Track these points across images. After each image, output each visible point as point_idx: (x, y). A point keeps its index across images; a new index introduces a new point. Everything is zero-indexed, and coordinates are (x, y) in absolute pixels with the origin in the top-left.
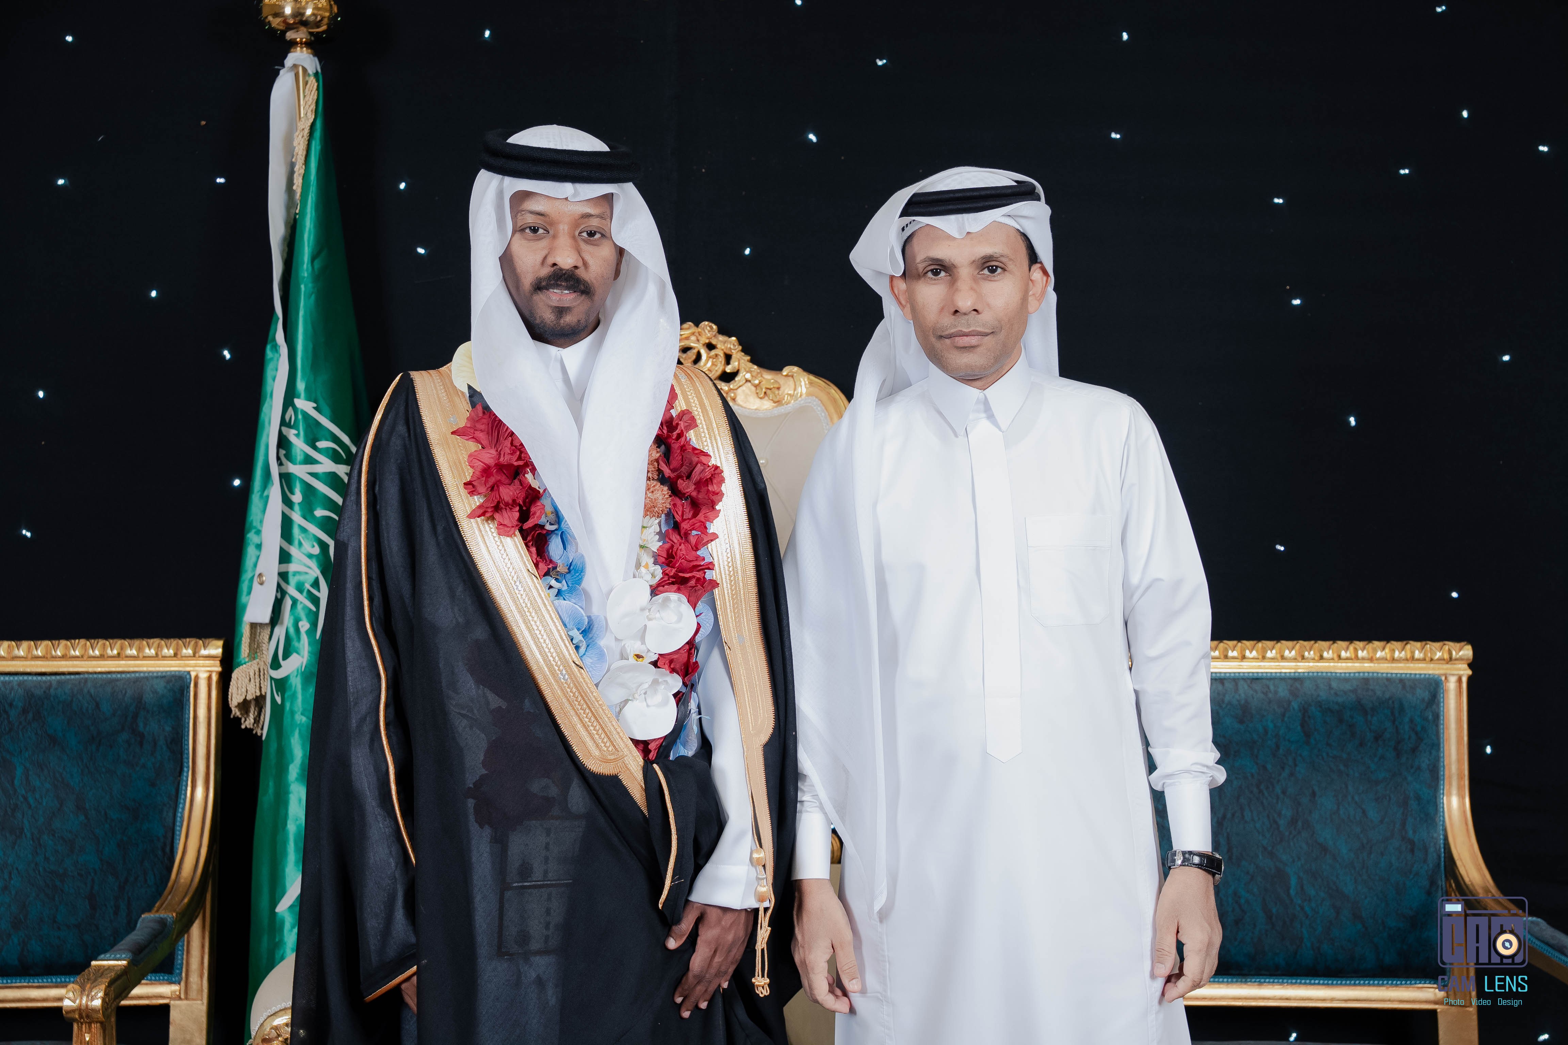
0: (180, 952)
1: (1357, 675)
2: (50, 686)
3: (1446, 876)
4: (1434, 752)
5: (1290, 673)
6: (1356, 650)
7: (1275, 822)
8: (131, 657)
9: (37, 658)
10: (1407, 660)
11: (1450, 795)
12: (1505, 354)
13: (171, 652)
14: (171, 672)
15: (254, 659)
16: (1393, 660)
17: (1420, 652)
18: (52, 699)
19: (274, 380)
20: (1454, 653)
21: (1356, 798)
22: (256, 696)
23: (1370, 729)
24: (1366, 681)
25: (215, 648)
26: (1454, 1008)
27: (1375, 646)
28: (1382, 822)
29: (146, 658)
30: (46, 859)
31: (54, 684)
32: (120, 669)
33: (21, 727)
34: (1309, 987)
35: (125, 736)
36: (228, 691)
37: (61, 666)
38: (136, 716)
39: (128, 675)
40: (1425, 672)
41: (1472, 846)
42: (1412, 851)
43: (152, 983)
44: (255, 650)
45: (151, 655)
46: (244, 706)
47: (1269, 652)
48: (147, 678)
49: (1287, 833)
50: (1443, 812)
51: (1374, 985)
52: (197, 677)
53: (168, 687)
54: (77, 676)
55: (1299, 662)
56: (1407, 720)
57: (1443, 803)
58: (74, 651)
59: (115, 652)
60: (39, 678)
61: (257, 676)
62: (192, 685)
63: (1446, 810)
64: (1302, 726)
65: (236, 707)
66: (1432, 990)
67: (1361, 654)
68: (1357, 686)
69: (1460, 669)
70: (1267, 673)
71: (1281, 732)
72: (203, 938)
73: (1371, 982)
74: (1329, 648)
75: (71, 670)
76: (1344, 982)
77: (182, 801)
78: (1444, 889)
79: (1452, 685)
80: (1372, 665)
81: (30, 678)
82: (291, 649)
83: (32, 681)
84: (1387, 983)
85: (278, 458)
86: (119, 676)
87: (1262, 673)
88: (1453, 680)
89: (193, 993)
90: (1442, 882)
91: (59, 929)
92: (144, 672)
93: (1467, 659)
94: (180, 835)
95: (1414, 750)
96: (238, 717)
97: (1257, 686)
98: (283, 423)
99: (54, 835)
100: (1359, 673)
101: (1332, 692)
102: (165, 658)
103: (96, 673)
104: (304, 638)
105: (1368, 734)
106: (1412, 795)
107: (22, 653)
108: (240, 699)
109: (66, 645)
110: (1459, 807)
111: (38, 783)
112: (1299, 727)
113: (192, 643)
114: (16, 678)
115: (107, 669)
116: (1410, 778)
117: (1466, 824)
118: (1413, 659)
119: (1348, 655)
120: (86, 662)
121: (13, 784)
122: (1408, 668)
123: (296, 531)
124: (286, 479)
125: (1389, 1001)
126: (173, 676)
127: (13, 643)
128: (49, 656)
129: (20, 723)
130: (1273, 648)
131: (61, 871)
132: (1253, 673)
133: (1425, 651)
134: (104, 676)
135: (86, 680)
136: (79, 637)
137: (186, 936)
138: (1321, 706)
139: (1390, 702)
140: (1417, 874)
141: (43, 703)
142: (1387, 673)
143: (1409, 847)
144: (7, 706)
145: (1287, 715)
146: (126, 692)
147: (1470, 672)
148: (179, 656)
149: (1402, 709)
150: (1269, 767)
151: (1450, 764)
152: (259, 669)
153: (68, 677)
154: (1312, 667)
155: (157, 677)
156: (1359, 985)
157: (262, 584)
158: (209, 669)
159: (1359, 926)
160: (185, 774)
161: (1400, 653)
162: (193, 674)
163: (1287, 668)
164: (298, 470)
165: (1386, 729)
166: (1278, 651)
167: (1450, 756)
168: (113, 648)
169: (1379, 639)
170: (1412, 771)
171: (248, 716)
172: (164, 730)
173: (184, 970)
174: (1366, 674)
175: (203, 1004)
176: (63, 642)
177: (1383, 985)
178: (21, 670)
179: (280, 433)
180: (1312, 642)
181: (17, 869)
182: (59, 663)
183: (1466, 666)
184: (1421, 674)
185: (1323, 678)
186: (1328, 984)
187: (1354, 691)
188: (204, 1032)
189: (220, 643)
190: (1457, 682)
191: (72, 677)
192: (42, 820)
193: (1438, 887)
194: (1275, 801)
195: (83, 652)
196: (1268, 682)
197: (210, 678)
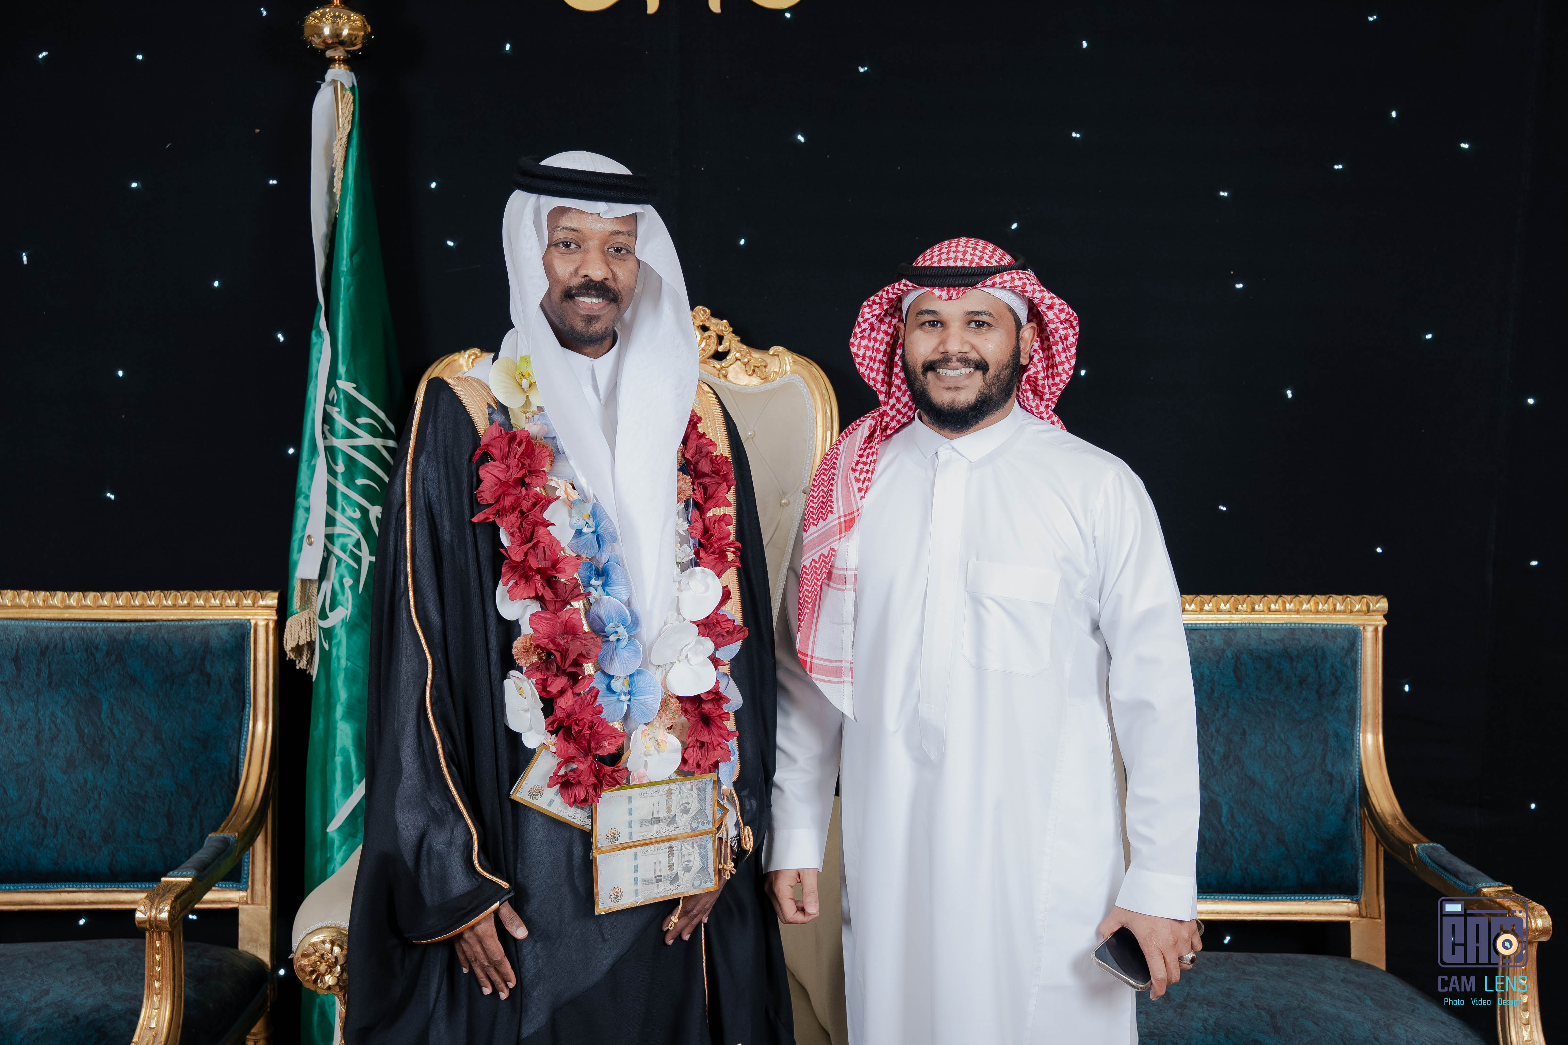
0: (246, 864)
1: (1285, 625)
2: (130, 632)
3: (1360, 804)
4: (1352, 695)
5: (1225, 624)
6: (1284, 603)
7: (1209, 757)
8: (199, 606)
9: (119, 607)
10: (1329, 612)
11: (1365, 732)
12: (1427, 334)
13: (234, 602)
14: (234, 620)
15: (305, 609)
16: (1317, 612)
17: (1341, 605)
18: (131, 643)
19: (319, 363)
20: (1371, 605)
21: (1282, 736)
22: (308, 642)
23: (1295, 674)
24: (1292, 631)
25: (272, 599)
26: (1364, 919)
27: (1301, 599)
28: (1304, 757)
29: (212, 607)
30: (130, 782)
31: (133, 630)
32: (189, 617)
33: (105, 668)
34: (1237, 902)
35: (194, 676)
36: (283, 637)
37: (140, 614)
38: (203, 659)
39: (197, 623)
40: (1345, 623)
41: (1384, 777)
42: (1331, 783)
43: (223, 889)
44: (306, 601)
45: (216, 605)
46: (298, 649)
47: (1206, 605)
48: (213, 625)
49: (1220, 768)
50: (1359, 747)
51: (1295, 900)
52: (256, 625)
53: (231, 633)
54: (153, 623)
55: (1233, 614)
56: (1328, 666)
57: (1359, 739)
58: (150, 601)
59: (185, 602)
60: (121, 625)
61: (307, 624)
62: (252, 632)
63: (1361, 745)
64: (1235, 672)
65: (290, 651)
66: (1346, 904)
67: (1288, 606)
68: (1285, 635)
69: (1376, 620)
70: (1204, 624)
71: (1216, 677)
72: (266, 852)
73: (1293, 898)
74: (1260, 602)
75: (148, 617)
76: (1268, 898)
77: (245, 733)
78: (1359, 815)
79: (1369, 634)
80: (1298, 616)
81: (113, 625)
82: (336, 602)
83: (115, 628)
84: (1307, 899)
85: (323, 433)
86: (189, 623)
87: (1200, 624)
88: (1370, 629)
89: (258, 899)
90: (1357, 810)
91: (142, 842)
92: (211, 620)
93: (1383, 611)
94: (244, 763)
95: (1334, 693)
96: (292, 659)
97: (1195, 636)
98: (327, 401)
99: (136, 762)
100: (1287, 623)
101: (1262, 641)
102: (228, 607)
103: (169, 620)
104: (348, 592)
105: (1293, 679)
106: (1331, 733)
107: (105, 603)
108: (294, 645)
109: (143, 596)
110: (1373, 743)
111: (121, 717)
112: (1232, 673)
113: (252, 594)
114: (101, 625)
115: (179, 617)
116: (1330, 718)
117: (1379, 758)
118: (1334, 610)
119: (1277, 607)
120: (161, 611)
121: (100, 718)
122: (1331, 619)
123: (339, 498)
124: (330, 451)
125: (1308, 914)
126: (235, 624)
127: (98, 594)
128: (128, 605)
129: (105, 664)
130: (1210, 601)
131: (143, 792)
132: (1192, 624)
133: (1347, 603)
134: (177, 623)
135: (161, 626)
136: (155, 590)
137: (251, 849)
138: (1251, 654)
139: (1314, 650)
140: (1334, 803)
141: (124, 648)
142: (1312, 624)
143: (1328, 779)
144: (93, 649)
145: (1222, 662)
146: (195, 638)
147: (1385, 623)
148: (240, 606)
149: (1324, 657)
150: (1205, 708)
151: (1366, 704)
152: (310, 618)
153: (145, 624)
154: (1244, 618)
155: (221, 625)
156: (1282, 900)
157: (310, 544)
158: (266, 617)
159: (1283, 849)
160: (247, 710)
161: (1323, 605)
162: (253, 622)
163: (1222, 619)
164: (340, 444)
165: (1309, 675)
166: (1214, 605)
167: (1366, 697)
168: (184, 598)
169: (1305, 594)
170: (1332, 711)
171: (302, 658)
172: (228, 672)
173: (250, 879)
174: (1293, 625)
175: (267, 908)
176: (141, 593)
177: (1302, 900)
178: (105, 617)
179: (325, 409)
180: (1246, 596)
181: (105, 790)
182: (138, 611)
183: (1382, 617)
184: (1341, 625)
185: (1254, 629)
186: (1254, 900)
187: (1282, 640)
188: (269, 933)
189: (276, 594)
190: (1373, 631)
191: (149, 624)
192: (125, 748)
193: (1353, 814)
194: (1209, 739)
195: (158, 603)
196: (1204, 633)
197: (267, 626)
